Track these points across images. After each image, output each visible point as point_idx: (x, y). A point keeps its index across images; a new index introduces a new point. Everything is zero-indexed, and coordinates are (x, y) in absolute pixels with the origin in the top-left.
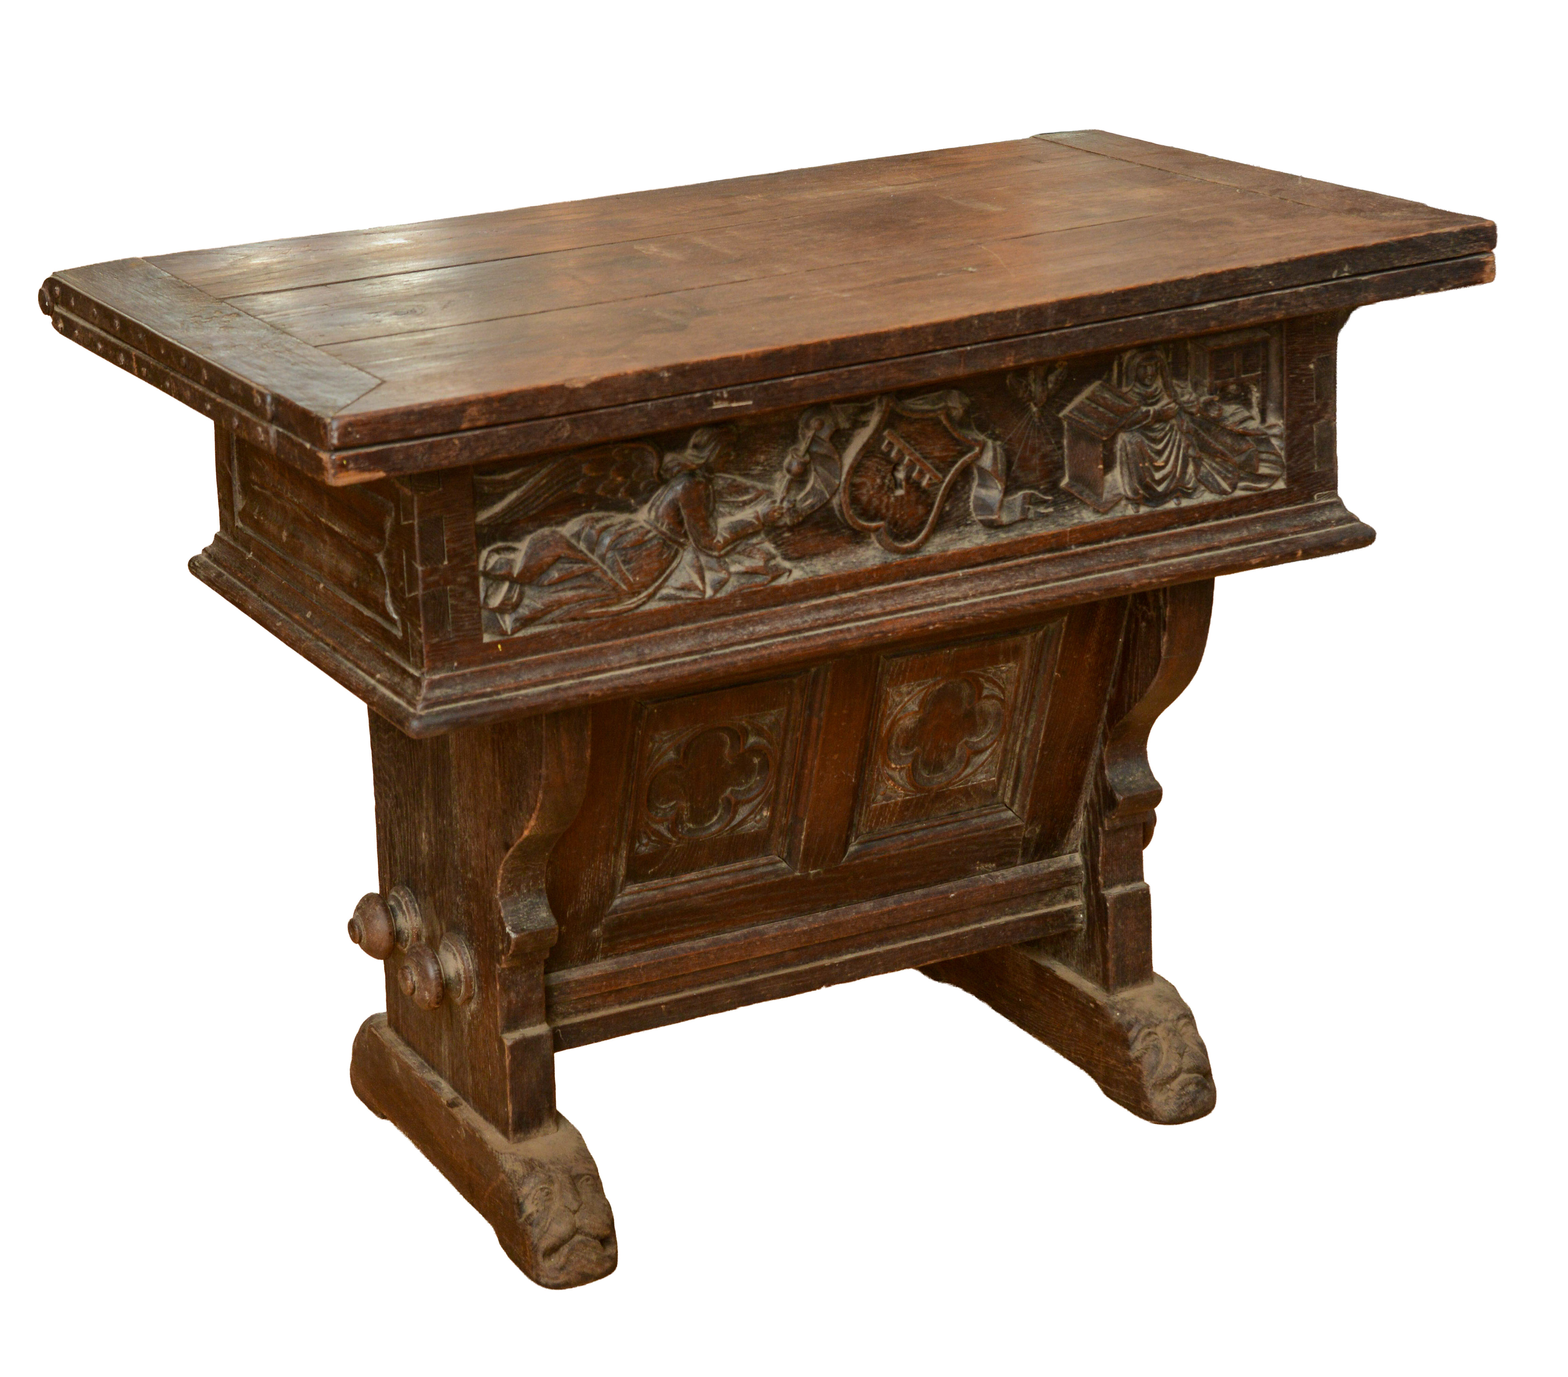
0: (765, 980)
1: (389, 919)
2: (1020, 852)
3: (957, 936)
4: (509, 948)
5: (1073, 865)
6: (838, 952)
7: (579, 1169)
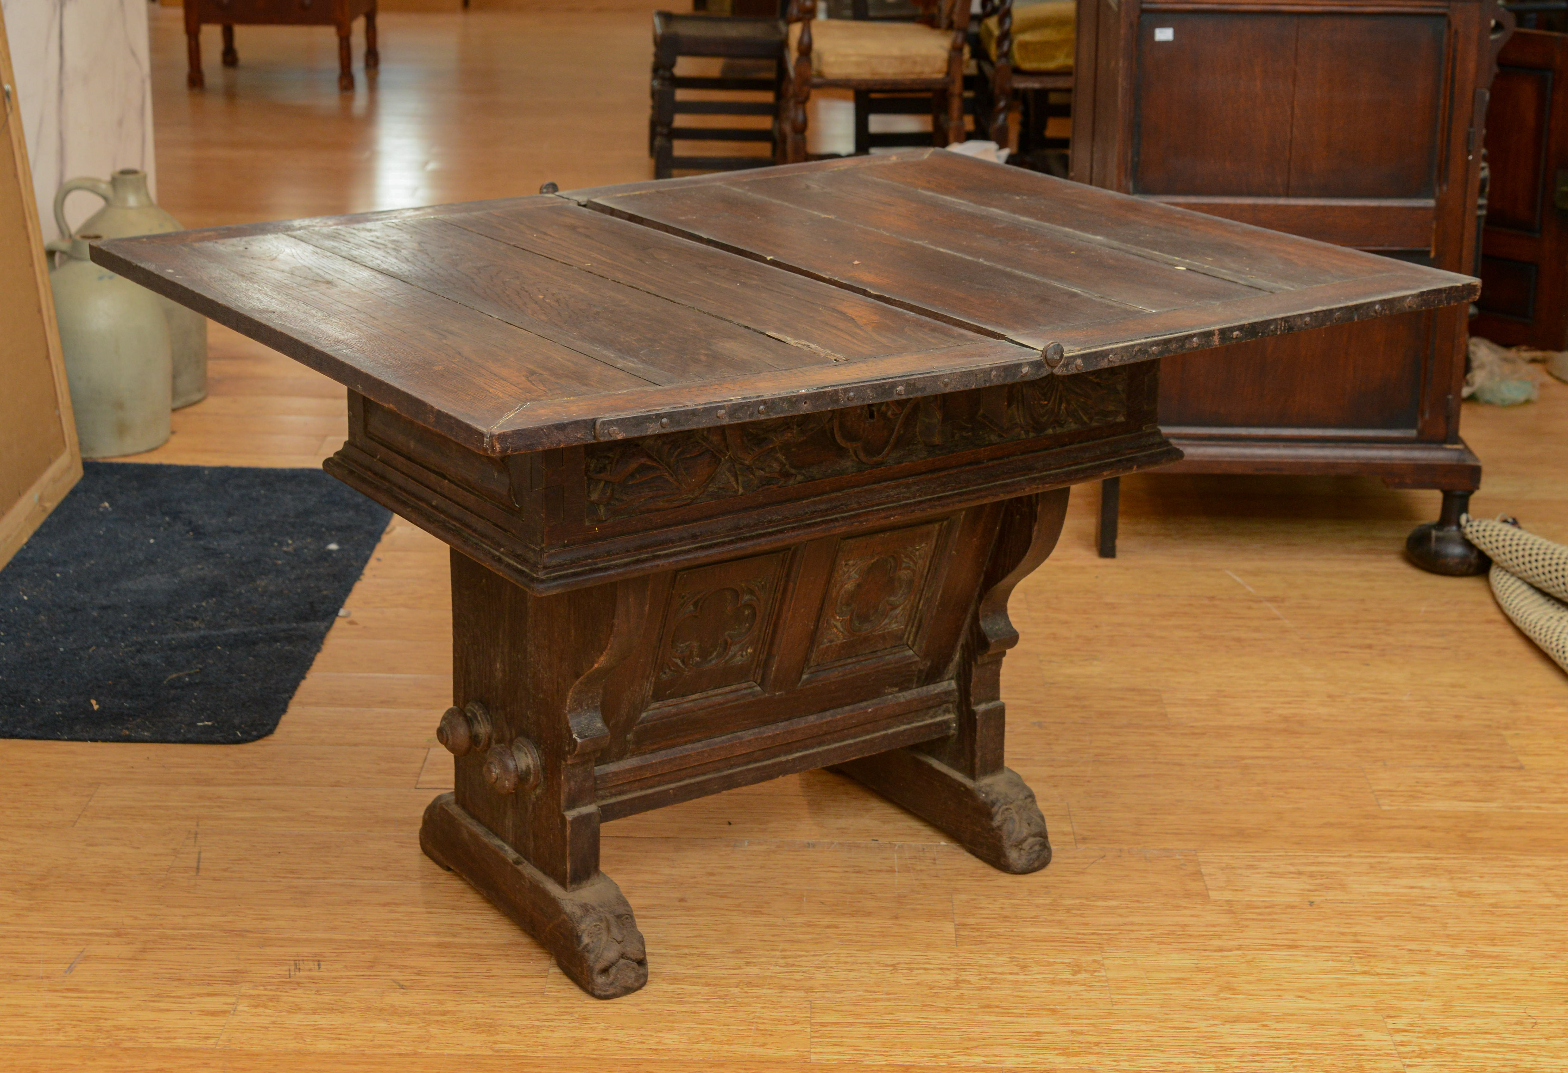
0: (741, 772)
1: (469, 727)
2: (916, 680)
3: (872, 740)
4: (574, 750)
5: (950, 688)
6: (791, 752)
7: (621, 910)
